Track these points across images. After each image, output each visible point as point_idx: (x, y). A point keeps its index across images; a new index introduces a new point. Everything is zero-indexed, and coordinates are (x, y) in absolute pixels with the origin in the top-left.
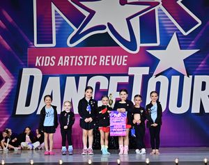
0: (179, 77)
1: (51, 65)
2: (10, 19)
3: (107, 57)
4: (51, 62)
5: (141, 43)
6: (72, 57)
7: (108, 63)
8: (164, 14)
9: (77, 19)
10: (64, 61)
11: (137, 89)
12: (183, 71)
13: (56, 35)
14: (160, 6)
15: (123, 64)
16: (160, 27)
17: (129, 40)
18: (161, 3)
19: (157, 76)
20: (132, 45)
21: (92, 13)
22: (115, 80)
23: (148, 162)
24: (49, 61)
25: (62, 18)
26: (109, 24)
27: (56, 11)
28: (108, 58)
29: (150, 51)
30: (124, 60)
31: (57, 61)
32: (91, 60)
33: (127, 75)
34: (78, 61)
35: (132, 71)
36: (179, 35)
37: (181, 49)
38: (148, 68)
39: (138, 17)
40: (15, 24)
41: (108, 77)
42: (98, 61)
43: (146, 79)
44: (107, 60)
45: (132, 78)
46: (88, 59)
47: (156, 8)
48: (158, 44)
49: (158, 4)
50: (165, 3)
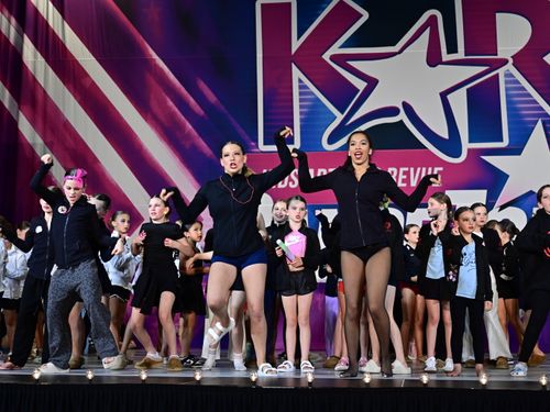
1: (291, 185)
2: (212, 98)
3: (402, 170)
4: (290, 179)
5: (470, 142)
7: (403, 181)
8: (518, 82)
9: (342, 95)
13: (302, 127)
14: (510, 67)
17: (446, 137)
18: (511, 61)
19: (502, 208)
20: (452, 146)
21: (372, 83)
23: (484, 381)
25: (312, 93)
26: (406, 105)
27: (300, 81)
28: (404, 173)
38: (485, 191)
39: (463, 91)
40: (223, 108)
44: (402, 177)
47: (501, 72)
48: (505, 143)
49: (505, 62)
50: (518, 60)
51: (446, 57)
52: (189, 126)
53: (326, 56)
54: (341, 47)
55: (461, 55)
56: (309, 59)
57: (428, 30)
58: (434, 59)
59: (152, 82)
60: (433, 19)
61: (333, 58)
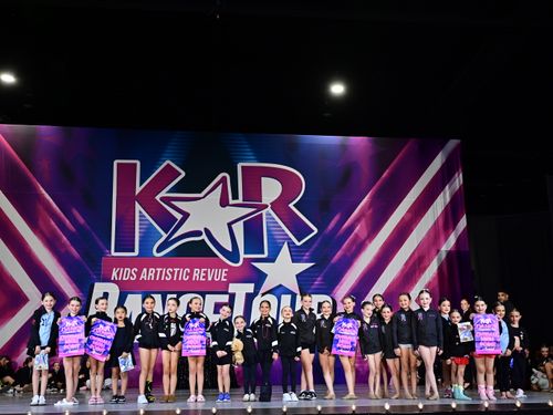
0: (289, 297)
1: (131, 278)
2: (81, 220)
3: (203, 270)
4: (131, 275)
5: (245, 253)
6: (159, 270)
7: (203, 277)
8: (273, 218)
9: (167, 222)
10: (148, 274)
11: (239, 309)
12: (296, 289)
13: (140, 241)
14: (269, 209)
15: (223, 279)
16: (268, 235)
17: (230, 250)
18: (270, 206)
19: (263, 295)
20: (233, 256)
21: (186, 216)
22: (211, 299)
24: (128, 274)
25: (147, 220)
26: (206, 229)
28: (204, 272)
29: (255, 264)
30: (224, 275)
31: (139, 274)
32: (182, 274)
33: (226, 293)
34: (166, 275)
35: (233, 288)
36: (291, 245)
37: (293, 262)
38: (253, 285)
39: (241, 223)
40: (88, 227)
41: (203, 294)
42: (191, 274)
43: (250, 298)
44: (203, 274)
45: (232, 297)
46: (179, 272)
47: (264, 212)
48: (265, 255)
49: (266, 206)
50: (274, 205)
51: (231, 202)
52: (65, 238)
53: (158, 198)
54: (168, 192)
55: (240, 201)
56: (147, 200)
57: (221, 185)
58: (224, 203)
59: (40, 207)
60: (224, 178)
61: (162, 199)
